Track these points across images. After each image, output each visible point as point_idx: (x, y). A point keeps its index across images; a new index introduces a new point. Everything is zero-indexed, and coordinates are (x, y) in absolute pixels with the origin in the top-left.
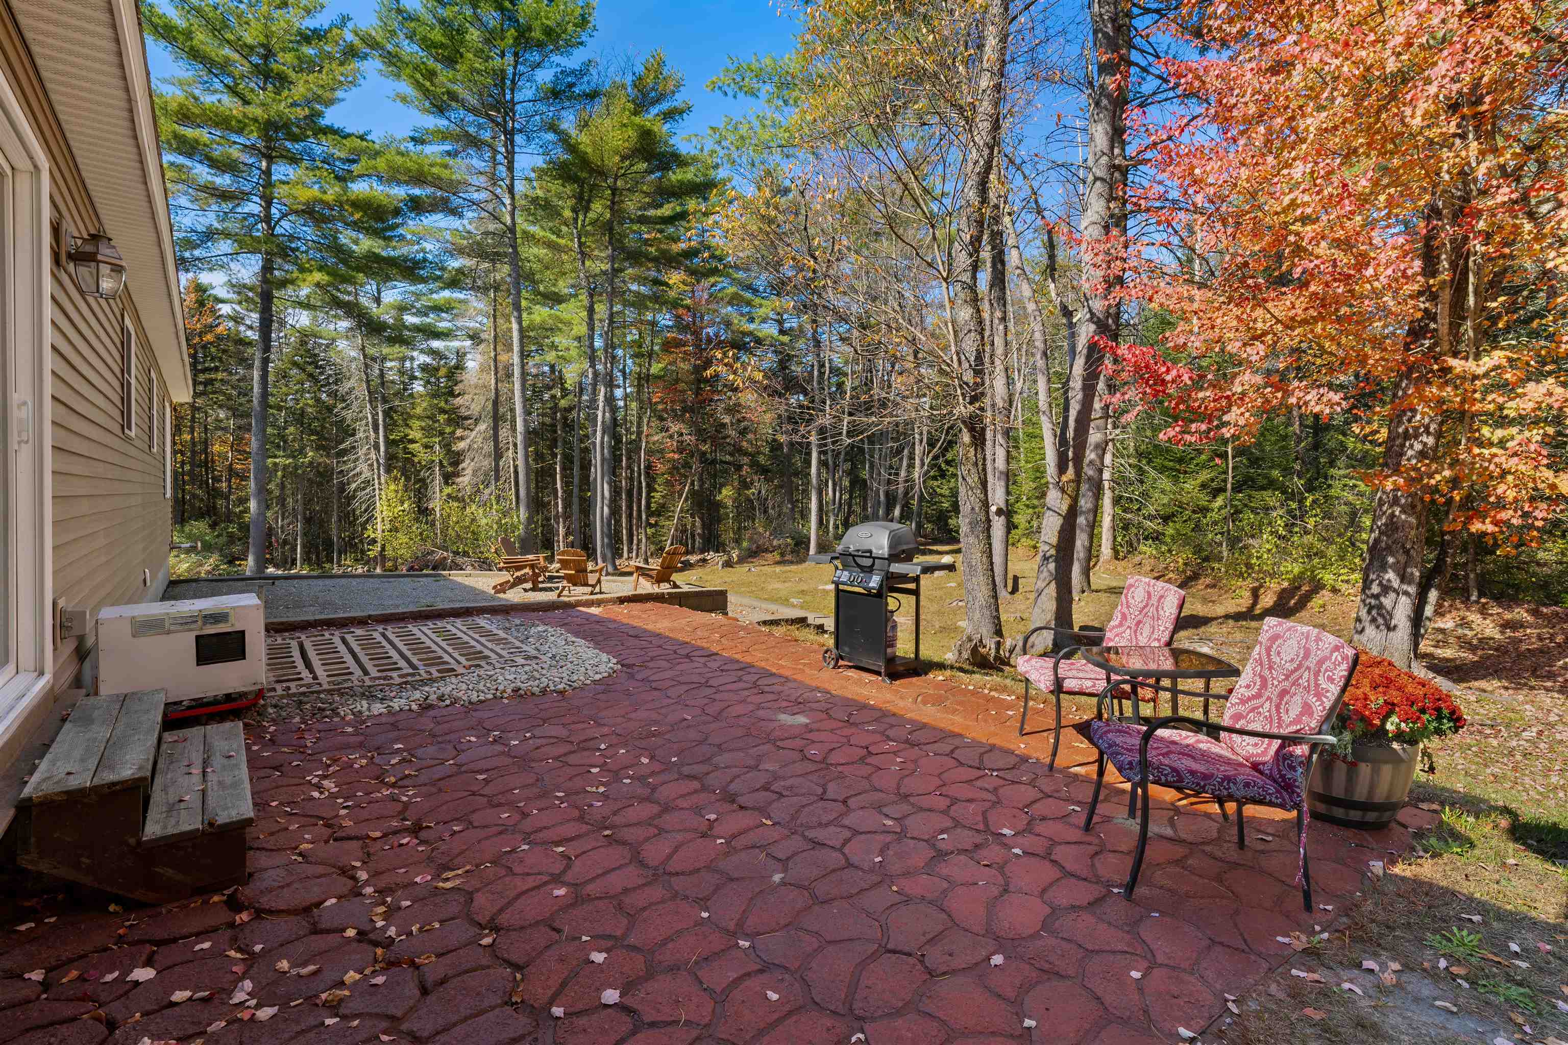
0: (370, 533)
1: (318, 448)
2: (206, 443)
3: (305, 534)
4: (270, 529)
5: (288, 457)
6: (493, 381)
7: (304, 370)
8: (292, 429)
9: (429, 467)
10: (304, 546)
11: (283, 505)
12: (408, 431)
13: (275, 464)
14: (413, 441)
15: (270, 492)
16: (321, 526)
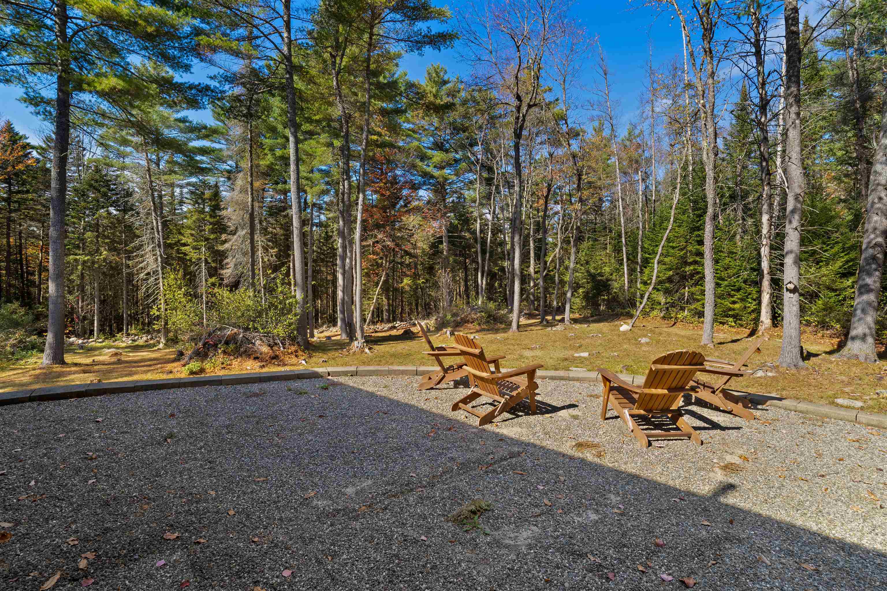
0: (154, 312)
1: (110, 250)
2: (20, 247)
3: (100, 312)
4: (72, 308)
5: (86, 255)
6: (250, 200)
7: (99, 191)
8: (89, 234)
9: (198, 263)
10: (99, 321)
11: (83, 291)
12: (180, 237)
13: (76, 260)
14: (185, 245)
15: (71, 281)
16: (113, 306)
